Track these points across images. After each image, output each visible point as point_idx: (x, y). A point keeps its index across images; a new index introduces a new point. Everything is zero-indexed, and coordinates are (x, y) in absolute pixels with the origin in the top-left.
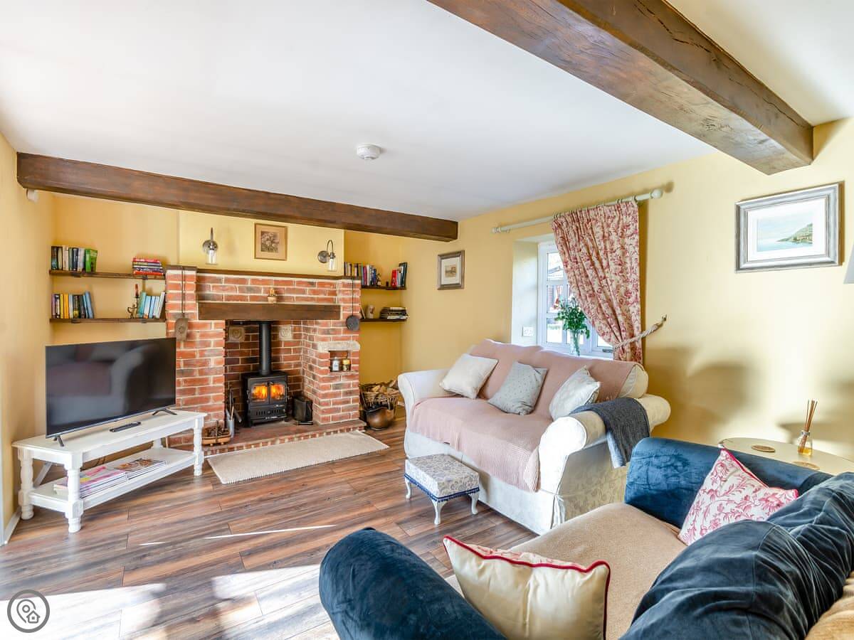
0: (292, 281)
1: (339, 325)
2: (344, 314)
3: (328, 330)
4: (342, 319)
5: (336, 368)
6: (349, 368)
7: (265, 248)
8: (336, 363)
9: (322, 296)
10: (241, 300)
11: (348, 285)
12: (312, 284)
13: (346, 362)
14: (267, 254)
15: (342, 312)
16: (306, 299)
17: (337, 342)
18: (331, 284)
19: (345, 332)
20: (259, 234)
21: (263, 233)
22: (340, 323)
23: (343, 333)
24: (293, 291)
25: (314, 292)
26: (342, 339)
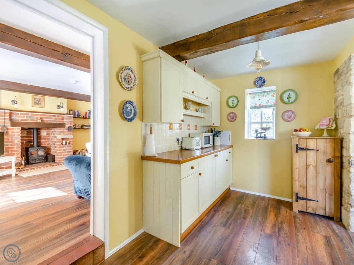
1: (65, 129)
3: (61, 131)
4: (66, 127)
7: (36, 103)
8: (64, 142)
10: (27, 121)
11: (68, 117)
12: (55, 116)
13: (68, 142)
16: (53, 121)
17: (64, 135)
18: (62, 116)
19: (67, 132)
21: (35, 98)
24: (47, 118)
25: (56, 119)
26: (66, 134)
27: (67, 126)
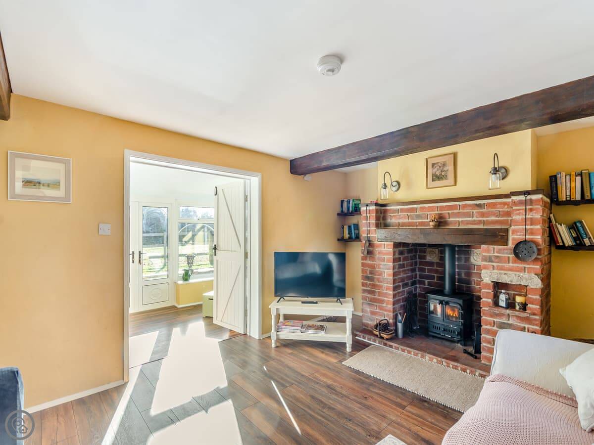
0: (456, 205)
1: (506, 251)
2: (514, 238)
3: (490, 257)
4: (511, 245)
5: (502, 303)
6: (524, 307)
7: (437, 178)
8: (503, 298)
9: (493, 218)
10: (412, 226)
11: (520, 203)
12: (479, 206)
13: (519, 299)
14: (438, 183)
15: (511, 237)
16: (473, 223)
17: (502, 272)
18: (505, 204)
19: (514, 262)
20: (430, 166)
21: (433, 165)
22: (507, 249)
23: (512, 263)
24: (458, 215)
25: (483, 215)
26: (511, 270)
27: (513, 239)
